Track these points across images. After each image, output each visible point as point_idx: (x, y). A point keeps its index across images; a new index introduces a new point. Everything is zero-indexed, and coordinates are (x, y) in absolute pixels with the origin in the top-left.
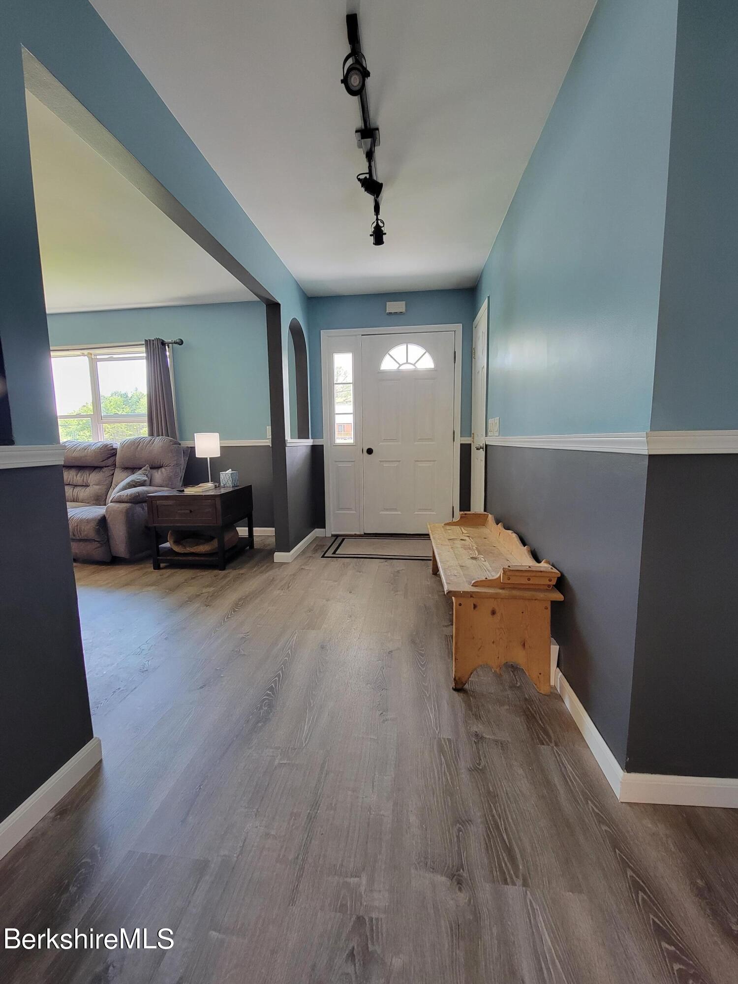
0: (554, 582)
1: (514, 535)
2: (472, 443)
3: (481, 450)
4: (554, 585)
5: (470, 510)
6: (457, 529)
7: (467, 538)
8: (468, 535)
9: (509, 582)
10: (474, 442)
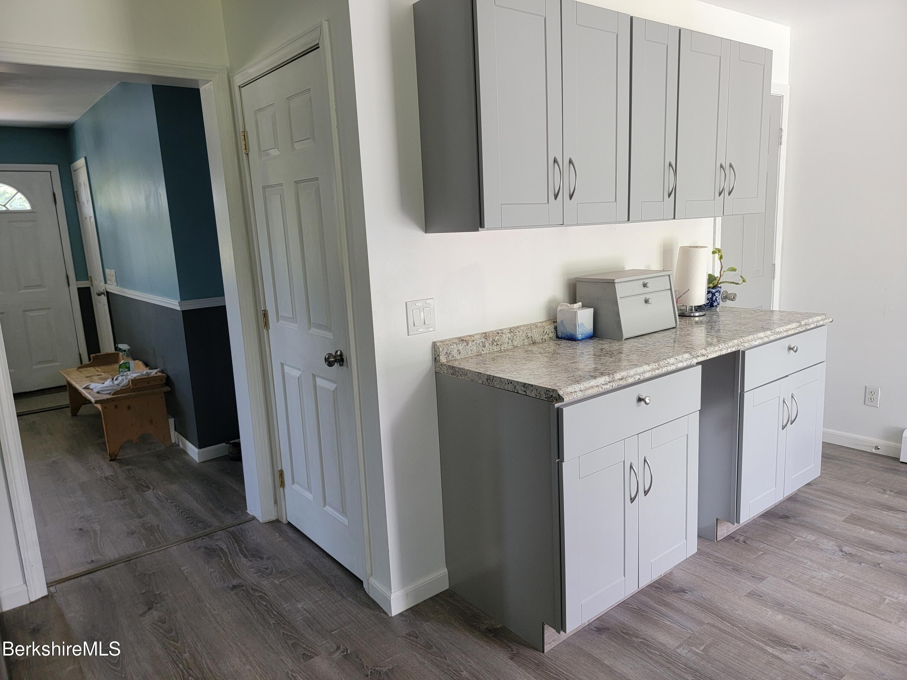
0: (164, 382)
1: (140, 363)
2: (91, 287)
3: (103, 295)
4: (165, 384)
5: (100, 352)
6: (92, 369)
7: (103, 374)
8: (103, 371)
9: (136, 387)
10: (93, 286)
